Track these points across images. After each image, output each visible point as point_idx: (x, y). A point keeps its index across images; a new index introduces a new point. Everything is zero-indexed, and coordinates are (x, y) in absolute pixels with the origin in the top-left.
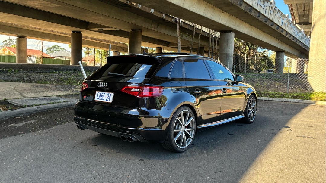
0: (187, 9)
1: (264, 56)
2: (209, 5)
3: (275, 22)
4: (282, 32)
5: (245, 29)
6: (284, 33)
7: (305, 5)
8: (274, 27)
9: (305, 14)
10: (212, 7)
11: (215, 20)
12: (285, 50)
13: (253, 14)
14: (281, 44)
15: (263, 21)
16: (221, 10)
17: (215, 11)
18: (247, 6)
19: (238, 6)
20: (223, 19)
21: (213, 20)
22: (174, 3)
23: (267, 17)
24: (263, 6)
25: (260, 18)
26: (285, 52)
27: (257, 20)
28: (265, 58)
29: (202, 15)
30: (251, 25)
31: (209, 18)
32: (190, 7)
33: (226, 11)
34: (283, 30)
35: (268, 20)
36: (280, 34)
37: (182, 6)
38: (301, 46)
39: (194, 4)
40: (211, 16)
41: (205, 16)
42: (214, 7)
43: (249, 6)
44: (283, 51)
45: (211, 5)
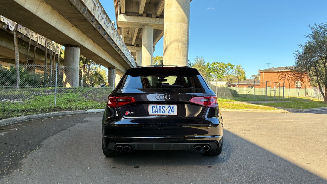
0: (40, 17)
1: (96, 72)
2: (61, 17)
3: (114, 41)
4: (118, 51)
5: (89, 45)
6: (119, 52)
7: (130, 29)
8: (114, 46)
9: (128, 37)
10: (64, 20)
11: (66, 34)
12: (116, 67)
13: (100, 32)
14: (114, 61)
15: (107, 39)
16: (71, 24)
17: (66, 23)
18: (97, 24)
19: (91, 22)
20: (73, 34)
21: (64, 32)
22: (27, 9)
23: (110, 36)
24: (108, 25)
25: (105, 37)
26: (116, 68)
27: (103, 37)
28: (96, 74)
29: (54, 26)
30: (94, 42)
31: (60, 30)
32: (43, 16)
33: (75, 26)
34: (119, 49)
35: (111, 40)
36: (116, 52)
37: (35, 13)
38: (128, 64)
39: (47, 13)
40: (62, 29)
41: (57, 28)
42: (66, 20)
43: (98, 24)
44: (114, 67)
45: (63, 17)
